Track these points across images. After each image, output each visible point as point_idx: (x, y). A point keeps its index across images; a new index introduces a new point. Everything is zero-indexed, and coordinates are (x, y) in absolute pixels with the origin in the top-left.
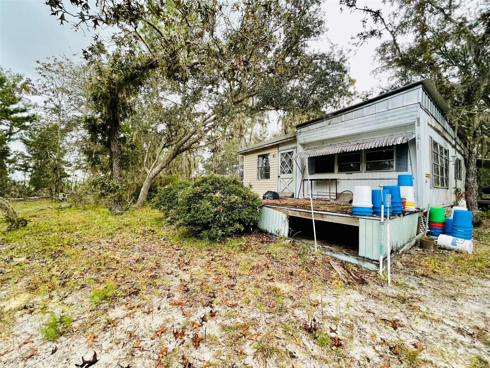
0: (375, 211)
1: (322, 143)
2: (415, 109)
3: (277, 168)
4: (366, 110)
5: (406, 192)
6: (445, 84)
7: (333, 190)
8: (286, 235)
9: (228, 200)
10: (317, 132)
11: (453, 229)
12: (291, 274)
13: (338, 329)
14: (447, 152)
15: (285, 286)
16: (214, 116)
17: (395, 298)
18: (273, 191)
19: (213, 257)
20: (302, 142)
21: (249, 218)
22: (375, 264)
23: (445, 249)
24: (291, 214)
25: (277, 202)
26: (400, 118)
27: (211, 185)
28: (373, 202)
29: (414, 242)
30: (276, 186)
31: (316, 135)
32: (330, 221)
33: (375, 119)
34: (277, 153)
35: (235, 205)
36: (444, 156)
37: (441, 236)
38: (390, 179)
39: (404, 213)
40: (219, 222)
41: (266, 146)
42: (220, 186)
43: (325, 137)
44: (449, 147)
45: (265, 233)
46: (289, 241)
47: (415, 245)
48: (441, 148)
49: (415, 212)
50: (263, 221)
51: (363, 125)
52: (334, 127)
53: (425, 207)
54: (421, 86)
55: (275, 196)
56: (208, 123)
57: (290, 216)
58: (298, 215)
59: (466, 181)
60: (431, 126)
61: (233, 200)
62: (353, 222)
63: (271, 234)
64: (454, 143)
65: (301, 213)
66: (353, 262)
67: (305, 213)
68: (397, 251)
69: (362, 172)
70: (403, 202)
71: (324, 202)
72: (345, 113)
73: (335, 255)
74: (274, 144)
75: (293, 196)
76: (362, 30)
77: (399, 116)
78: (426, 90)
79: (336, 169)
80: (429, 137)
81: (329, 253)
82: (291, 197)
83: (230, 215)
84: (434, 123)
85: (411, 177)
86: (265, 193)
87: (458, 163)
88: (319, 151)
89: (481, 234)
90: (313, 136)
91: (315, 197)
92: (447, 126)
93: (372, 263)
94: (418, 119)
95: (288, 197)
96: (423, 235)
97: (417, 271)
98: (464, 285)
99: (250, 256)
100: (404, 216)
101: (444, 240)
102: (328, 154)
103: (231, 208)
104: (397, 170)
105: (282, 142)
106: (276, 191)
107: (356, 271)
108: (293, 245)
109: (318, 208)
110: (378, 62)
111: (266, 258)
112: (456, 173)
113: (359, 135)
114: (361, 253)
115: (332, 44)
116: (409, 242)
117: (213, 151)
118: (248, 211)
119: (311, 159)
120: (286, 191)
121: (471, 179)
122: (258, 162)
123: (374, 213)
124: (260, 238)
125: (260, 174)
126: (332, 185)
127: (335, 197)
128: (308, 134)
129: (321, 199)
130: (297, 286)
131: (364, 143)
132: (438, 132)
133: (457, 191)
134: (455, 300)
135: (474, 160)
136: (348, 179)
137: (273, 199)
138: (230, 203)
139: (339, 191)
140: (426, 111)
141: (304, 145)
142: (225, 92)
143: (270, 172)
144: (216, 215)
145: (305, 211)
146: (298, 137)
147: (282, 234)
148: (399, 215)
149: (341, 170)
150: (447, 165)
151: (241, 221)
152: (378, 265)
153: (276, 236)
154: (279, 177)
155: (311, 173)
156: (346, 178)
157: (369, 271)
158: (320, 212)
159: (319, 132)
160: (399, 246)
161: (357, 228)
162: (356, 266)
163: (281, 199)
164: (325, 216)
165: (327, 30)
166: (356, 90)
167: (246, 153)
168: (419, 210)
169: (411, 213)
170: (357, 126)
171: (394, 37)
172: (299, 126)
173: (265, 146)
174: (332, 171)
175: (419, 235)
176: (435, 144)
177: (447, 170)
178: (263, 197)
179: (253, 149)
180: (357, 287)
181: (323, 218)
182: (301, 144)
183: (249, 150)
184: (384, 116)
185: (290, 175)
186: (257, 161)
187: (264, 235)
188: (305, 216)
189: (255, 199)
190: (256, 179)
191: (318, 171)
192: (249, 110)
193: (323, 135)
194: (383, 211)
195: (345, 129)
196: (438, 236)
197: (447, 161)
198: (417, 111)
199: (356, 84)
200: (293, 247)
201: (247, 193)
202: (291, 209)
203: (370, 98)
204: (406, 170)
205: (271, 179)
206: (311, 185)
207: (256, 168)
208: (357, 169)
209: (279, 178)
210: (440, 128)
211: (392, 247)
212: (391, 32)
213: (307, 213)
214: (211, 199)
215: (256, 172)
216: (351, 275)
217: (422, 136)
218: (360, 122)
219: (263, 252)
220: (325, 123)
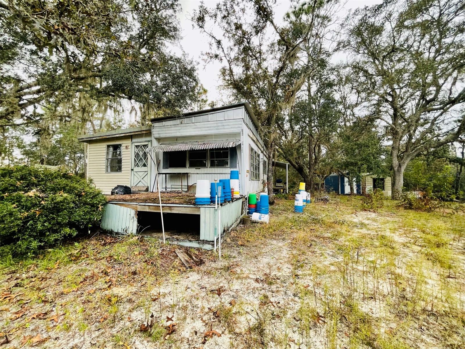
0: (212, 200)
1: (176, 139)
2: (240, 123)
3: (130, 161)
4: (210, 117)
5: (234, 184)
6: (258, 109)
7: (185, 183)
8: (135, 232)
9: (50, 199)
10: (171, 129)
11: (260, 208)
12: (134, 273)
13: (174, 315)
14: (259, 156)
15: (125, 289)
16: (38, 87)
17: (222, 269)
18: (124, 185)
19: (19, 281)
20: (157, 136)
21: (87, 219)
22: (211, 244)
23: (255, 223)
24: (140, 209)
25: (128, 197)
26: (232, 128)
27: (19, 180)
28: (211, 193)
29: (239, 220)
30: (130, 180)
31: (170, 132)
32: (177, 212)
33: (216, 125)
34: (130, 144)
35: (62, 205)
36: (257, 158)
37: (254, 213)
38: (226, 174)
39: (232, 200)
40: (33, 229)
41: (117, 136)
42: (39, 181)
43: (178, 134)
44: (260, 152)
45: (109, 233)
46: (137, 238)
47: (240, 223)
48: (255, 152)
49: (240, 198)
50: (107, 220)
51: (208, 129)
52: (186, 126)
53: (246, 194)
54: (243, 107)
55: (127, 190)
56: (25, 94)
57: (138, 211)
58: (147, 210)
59: (268, 175)
60: (250, 136)
61: (59, 199)
62: (196, 211)
63: (117, 233)
64: (262, 149)
65: (150, 207)
66: (195, 247)
67: (154, 207)
68: (228, 230)
69: (207, 168)
70: (232, 192)
71: (176, 195)
72: (194, 116)
73: (181, 243)
74: (127, 134)
75: (147, 190)
76: (209, 51)
77: (231, 126)
78: (247, 110)
79: (188, 165)
80: (248, 145)
81: (176, 243)
82: (146, 191)
83: (53, 218)
84: (251, 135)
85: (238, 173)
86: (113, 188)
87: (265, 162)
88: (172, 147)
89: (273, 209)
90: (167, 132)
91: (170, 190)
92: (259, 138)
93: (209, 244)
94: (242, 130)
95: (142, 191)
96: (245, 214)
97: (238, 243)
98: (262, 246)
99: (84, 265)
100: (232, 202)
101: (255, 216)
102: (180, 150)
103: (57, 208)
104: (231, 167)
105: (136, 133)
106: (129, 186)
107: (197, 253)
108: (141, 241)
109: (169, 200)
110: (222, 81)
111: (106, 263)
112: (264, 170)
113: (205, 136)
114: (202, 237)
115: (184, 52)
116: (236, 221)
117: (37, 133)
118: (84, 211)
119: (166, 154)
120: (140, 184)
121: (270, 174)
122: (108, 153)
123: (211, 202)
124: (102, 240)
125: (109, 167)
126: (184, 178)
127: (186, 190)
128: (162, 130)
129: (174, 192)
130: (139, 285)
131: (208, 144)
132: (254, 141)
133: (264, 182)
134: (257, 258)
135: (271, 162)
136: (197, 174)
137: (124, 194)
138: (55, 203)
139: (190, 184)
140: (247, 125)
141: (159, 140)
142: (59, 61)
143: (123, 164)
144: (28, 221)
145: (154, 205)
146: (152, 130)
147: (129, 232)
148: (229, 202)
149: (192, 165)
150: (259, 165)
151: (71, 225)
152: (213, 245)
153: (123, 235)
154: (132, 170)
155: (165, 167)
156: (196, 172)
157: (207, 251)
158: (168, 205)
159: (173, 129)
160: (229, 226)
161: (199, 216)
162: (198, 249)
163: (133, 193)
164: (173, 208)
165: (181, 39)
166: (208, 98)
167: (91, 141)
168: (242, 197)
169: (237, 199)
170: (204, 129)
171: (230, 65)
172: (154, 121)
173: (115, 136)
174: (184, 166)
175: (243, 215)
176: (252, 149)
177: (259, 168)
178: (112, 192)
179: (101, 138)
180: (196, 268)
181: (171, 210)
182: (156, 139)
183: (95, 138)
184: (222, 124)
185: (144, 169)
186: (106, 151)
187: (108, 236)
188: (154, 210)
189: (96, 195)
190: (104, 172)
191: (172, 166)
192: (95, 92)
193: (176, 132)
194: (216, 200)
195: (195, 130)
196: (252, 214)
197: (259, 161)
198: (241, 124)
199: (208, 94)
200: (141, 244)
201: (83, 189)
202: (140, 204)
203: (215, 107)
204: (236, 167)
205: (123, 172)
206: (166, 179)
207: (105, 159)
208: (204, 165)
209: (133, 172)
210: (255, 139)
211: (224, 228)
212: (229, 61)
213: (156, 207)
214: (19, 200)
215: (104, 164)
216: (193, 259)
217: (244, 143)
218: (206, 126)
219: (103, 256)
220: (178, 121)
